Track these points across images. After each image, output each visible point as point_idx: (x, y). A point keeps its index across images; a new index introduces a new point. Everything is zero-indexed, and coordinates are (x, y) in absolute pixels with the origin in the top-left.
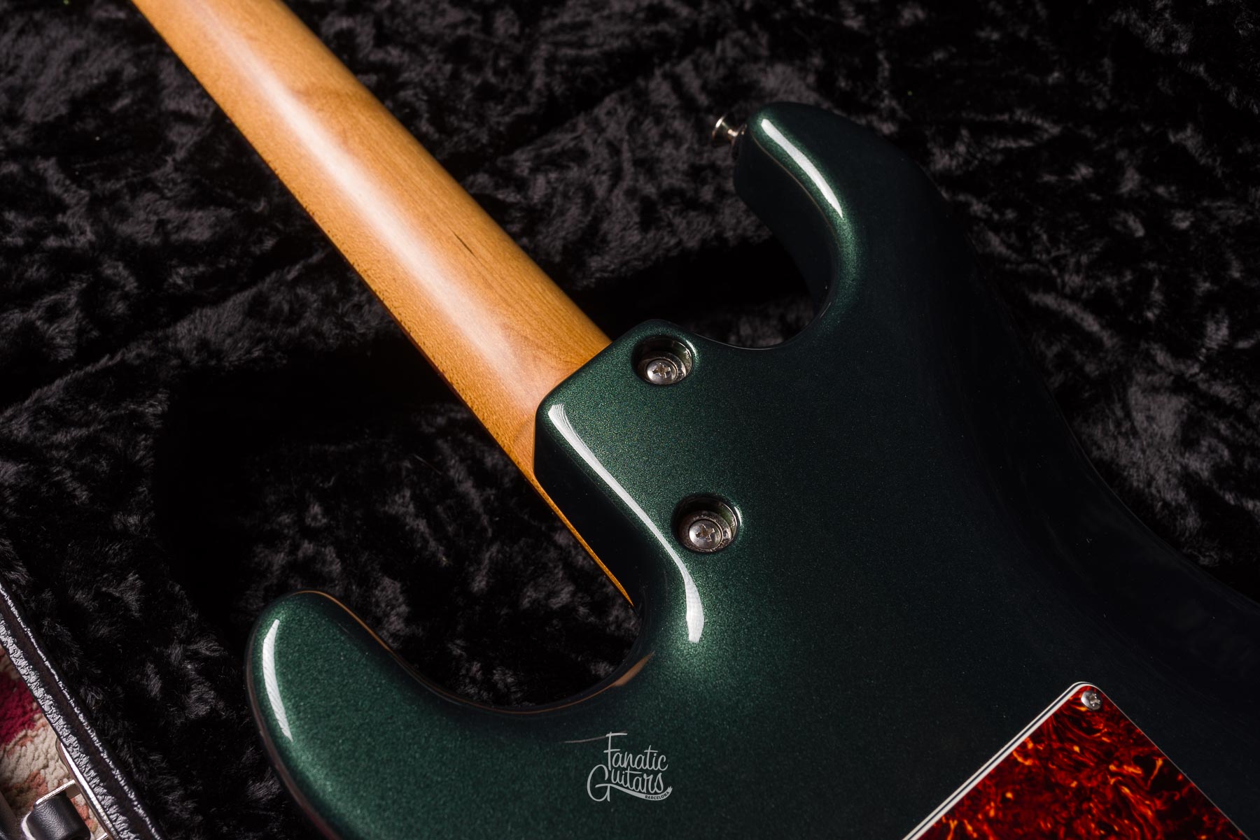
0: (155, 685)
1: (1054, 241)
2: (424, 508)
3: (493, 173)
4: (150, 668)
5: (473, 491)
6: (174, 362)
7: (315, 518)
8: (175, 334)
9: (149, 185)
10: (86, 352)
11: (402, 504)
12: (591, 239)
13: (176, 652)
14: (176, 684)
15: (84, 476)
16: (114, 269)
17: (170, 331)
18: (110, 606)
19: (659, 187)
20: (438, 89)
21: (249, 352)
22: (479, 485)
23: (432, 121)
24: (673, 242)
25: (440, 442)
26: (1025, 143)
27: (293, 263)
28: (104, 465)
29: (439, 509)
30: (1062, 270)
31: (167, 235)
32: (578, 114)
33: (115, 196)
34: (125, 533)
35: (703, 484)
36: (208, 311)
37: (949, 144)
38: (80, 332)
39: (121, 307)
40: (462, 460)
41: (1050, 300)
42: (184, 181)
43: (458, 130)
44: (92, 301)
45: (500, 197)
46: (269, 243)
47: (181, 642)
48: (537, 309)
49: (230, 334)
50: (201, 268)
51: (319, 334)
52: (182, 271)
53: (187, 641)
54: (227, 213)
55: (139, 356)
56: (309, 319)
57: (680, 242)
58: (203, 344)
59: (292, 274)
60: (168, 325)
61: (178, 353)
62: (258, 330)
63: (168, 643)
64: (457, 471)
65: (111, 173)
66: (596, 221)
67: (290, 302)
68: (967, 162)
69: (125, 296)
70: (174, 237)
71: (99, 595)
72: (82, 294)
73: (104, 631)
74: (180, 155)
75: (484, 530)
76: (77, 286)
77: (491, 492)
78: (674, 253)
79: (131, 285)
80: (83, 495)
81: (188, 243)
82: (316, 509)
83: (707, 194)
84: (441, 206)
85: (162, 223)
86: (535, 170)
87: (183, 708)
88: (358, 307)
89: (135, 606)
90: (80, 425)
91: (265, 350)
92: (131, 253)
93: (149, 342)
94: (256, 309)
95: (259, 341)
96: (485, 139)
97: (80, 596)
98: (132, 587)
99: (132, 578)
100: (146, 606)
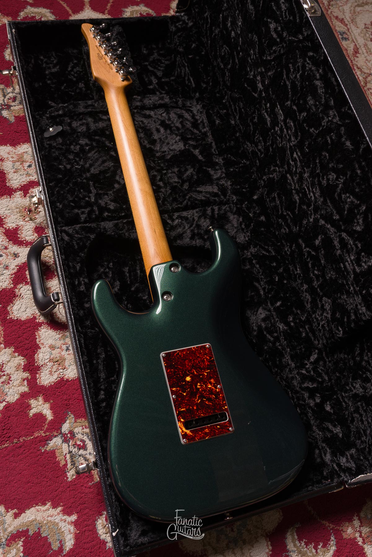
0: (77, 283)
1: (262, 274)
2: (129, 272)
3: (169, 216)
4: (77, 280)
5: (139, 273)
6: (99, 230)
7: (111, 265)
8: (101, 224)
9: (107, 194)
10: (85, 222)
11: (126, 269)
12: (180, 236)
13: (81, 279)
14: (80, 284)
15: (78, 244)
16: (95, 208)
17: (100, 223)
18: (74, 267)
19: (198, 232)
20: (166, 195)
21: (112, 233)
22: (141, 272)
23: (162, 202)
24: (195, 243)
25: (137, 261)
26: (267, 254)
27: (125, 219)
28: (81, 244)
29: (132, 273)
30: (262, 280)
31: (106, 205)
32: (191, 210)
33: (101, 194)
34: (80, 257)
35: (170, 290)
36: (108, 222)
37: (254, 247)
38: (86, 218)
39: (94, 216)
40: (140, 266)
41: (257, 284)
42: (113, 196)
43: (166, 205)
44: (90, 213)
45: (168, 221)
46: (123, 214)
47: (83, 278)
48: (161, 248)
49: (110, 228)
50: (110, 214)
51: (125, 235)
52: (106, 213)
53: (84, 278)
54: (118, 205)
55: (93, 226)
56: (124, 231)
57: (196, 244)
58: (105, 228)
59: (124, 221)
60: (100, 222)
61: (100, 228)
62: (114, 230)
63: (81, 277)
64: (138, 268)
65: (101, 189)
66: (183, 233)
67: (122, 227)
68: (255, 253)
69: (95, 215)
70: (108, 206)
71: (73, 265)
72: (89, 211)
73: (72, 271)
74: (115, 190)
75: (138, 280)
76: (88, 209)
77: (142, 274)
78: (194, 246)
79: (97, 213)
80: (76, 247)
81: (110, 208)
82: (111, 264)
83: (206, 237)
84: (154, 222)
85: (106, 203)
86: (177, 218)
87: (79, 288)
88: (134, 232)
89: (78, 269)
90: (80, 235)
91: (115, 234)
92: (99, 207)
93: (96, 224)
94: (116, 225)
95: (114, 232)
96: (170, 209)
97: (70, 264)
98: (79, 266)
99: (79, 264)
100: (80, 270)
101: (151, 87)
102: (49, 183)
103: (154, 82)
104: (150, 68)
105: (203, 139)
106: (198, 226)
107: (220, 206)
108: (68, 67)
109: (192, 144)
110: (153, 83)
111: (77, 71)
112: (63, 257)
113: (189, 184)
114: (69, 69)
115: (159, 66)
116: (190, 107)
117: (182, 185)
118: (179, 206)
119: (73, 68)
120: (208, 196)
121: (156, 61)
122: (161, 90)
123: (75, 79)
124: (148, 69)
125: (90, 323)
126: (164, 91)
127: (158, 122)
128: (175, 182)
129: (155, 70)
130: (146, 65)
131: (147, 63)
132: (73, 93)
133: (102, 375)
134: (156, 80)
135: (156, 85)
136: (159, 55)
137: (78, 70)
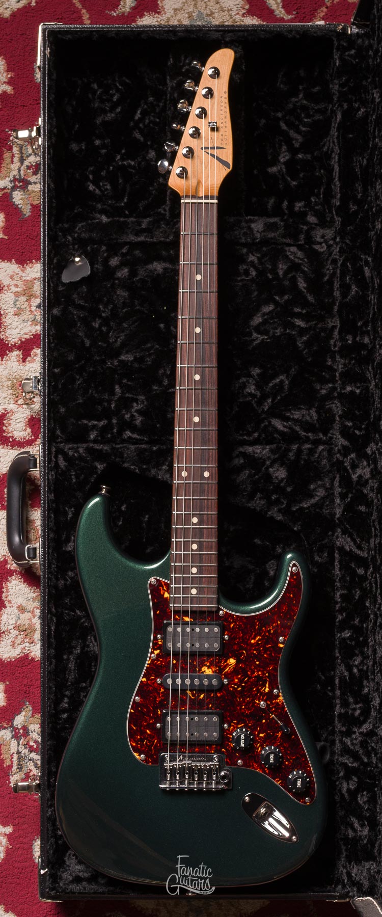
0: (64, 538)
4: (65, 533)
6: (113, 457)
9: (136, 401)
10: (95, 442)
13: (72, 532)
14: (68, 539)
15: (77, 477)
16: (115, 422)
17: (117, 446)
18: (65, 513)
19: (264, 486)
21: (131, 465)
26: (358, 552)
27: (157, 445)
28: (82, 477)
32: (263, 445)
33: (128, 399)
34: (77, 497)
38: (97, 436)
39: (110, 435)
40: (166, 517)
42: (145, 404)
44: (105, 429)
49: (130, 456)
51: (150, 472)
52: (129, 433)
54: (150, 422)
55: (106, 450)
56: (150, 465)
57: (256, 506)
58: (122, 456)
59: (155, 449)
61: (115, 455)
62: (137, 461)
63: (71, 529)
65: (130, 389)
69: (112, 433)
70: (133, 422)
71: (64, 509)
72: (103, 426)
76: (103, 423)
79: (115, 430)
80: (74, 480)
81: (135, 425)
85: (133, 416)
87: (66, 545)
88: (164, 469)
89: (70, 516)
90: (83, 461)
92: (121, 421)
94: (140, 454)
95: (135, 465)
97: (61, 507)
98: (72, 511)
99: (73, 509)
100: (71, 518)
101: (274, 169)
102: (54, 368)
103: (282, 160)
104: (284, 126)
105: (322, 319)
106: (268, 477)
107: (313, 447)
108: (136, 112)
109: (299, 326)
110: (279, 162)
111: (151, 122)
112: (52, 496)
113: (272, 402)
114: (138, 116)
115: (301, 121)
116: (320, 243)
117: (260, 402)
118: (245, 437)
119: (144, 113)
120: (297, 428)
121: (299, 111)
122: (289, 179)
123: (142, 139)
124: (280, 127)
125: (70, 601)
126: (294, 181)
127: (252, 272)
128: (251, 394)
129: (292, 134)
130: (278, 119)
131: (280, 115)
132: (134, 171)
133: (71, 677)
134: (286, 156)
135: (283, 166)
136: (309, 96)
137: (152, 118)
